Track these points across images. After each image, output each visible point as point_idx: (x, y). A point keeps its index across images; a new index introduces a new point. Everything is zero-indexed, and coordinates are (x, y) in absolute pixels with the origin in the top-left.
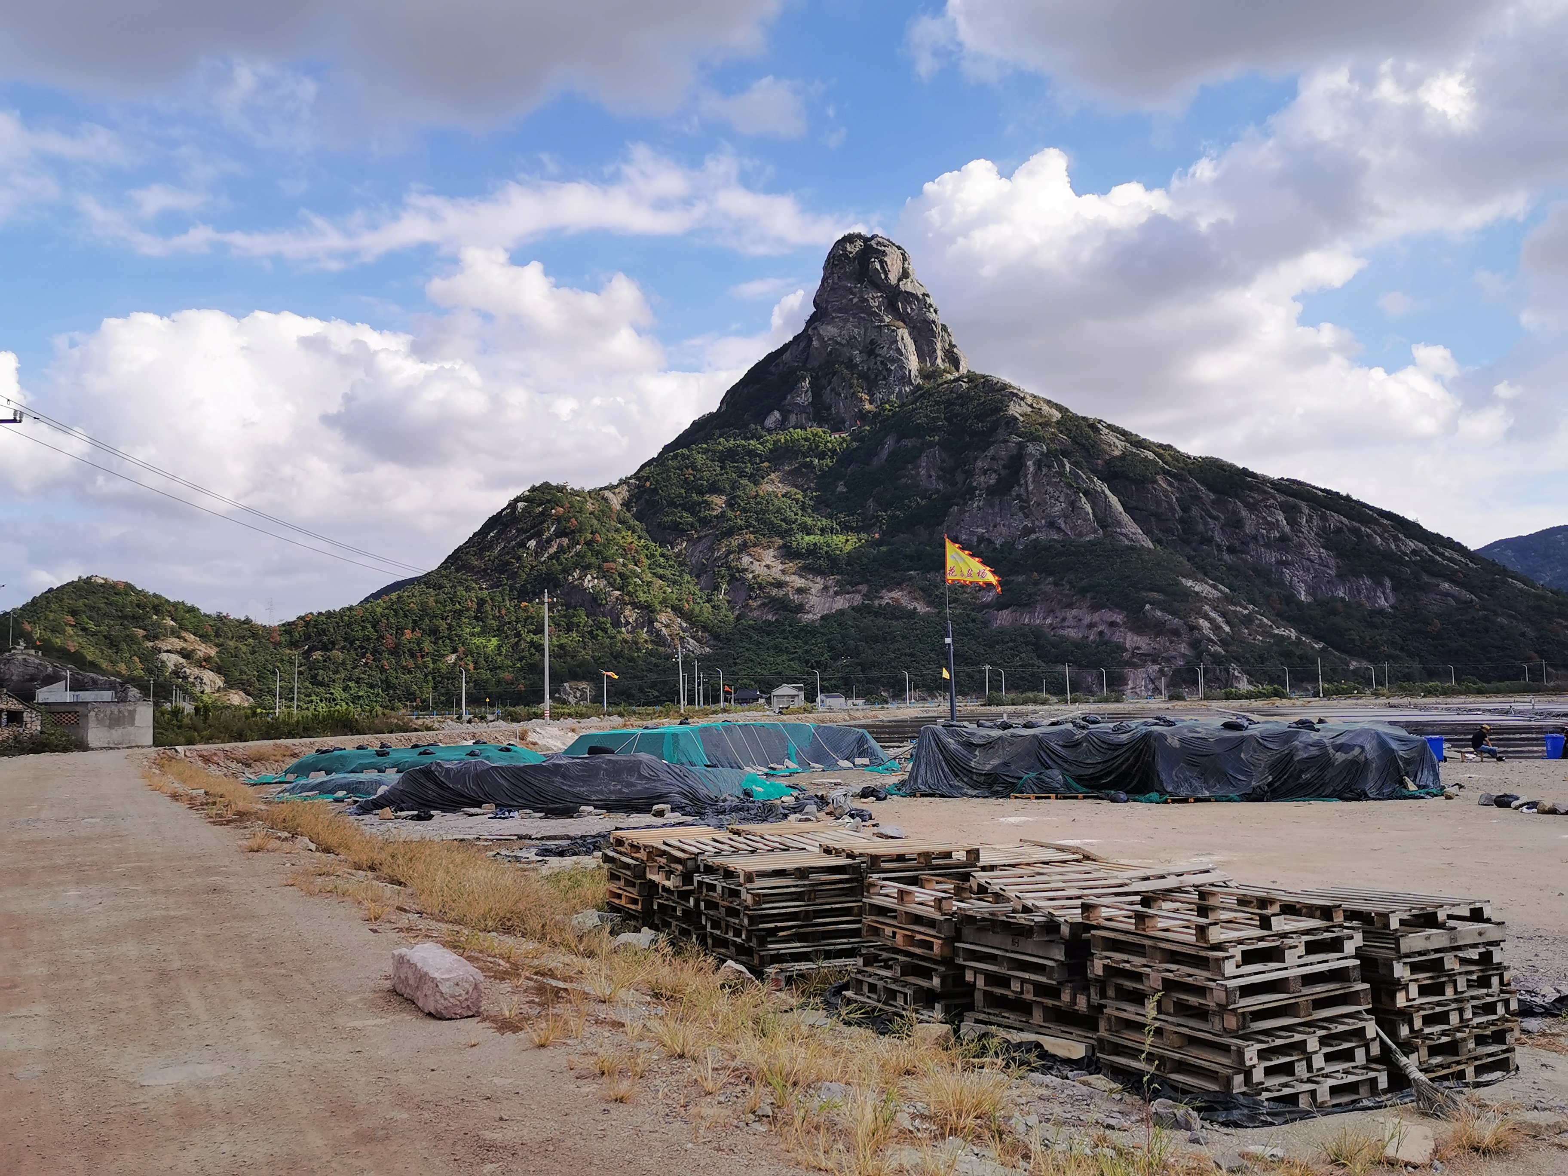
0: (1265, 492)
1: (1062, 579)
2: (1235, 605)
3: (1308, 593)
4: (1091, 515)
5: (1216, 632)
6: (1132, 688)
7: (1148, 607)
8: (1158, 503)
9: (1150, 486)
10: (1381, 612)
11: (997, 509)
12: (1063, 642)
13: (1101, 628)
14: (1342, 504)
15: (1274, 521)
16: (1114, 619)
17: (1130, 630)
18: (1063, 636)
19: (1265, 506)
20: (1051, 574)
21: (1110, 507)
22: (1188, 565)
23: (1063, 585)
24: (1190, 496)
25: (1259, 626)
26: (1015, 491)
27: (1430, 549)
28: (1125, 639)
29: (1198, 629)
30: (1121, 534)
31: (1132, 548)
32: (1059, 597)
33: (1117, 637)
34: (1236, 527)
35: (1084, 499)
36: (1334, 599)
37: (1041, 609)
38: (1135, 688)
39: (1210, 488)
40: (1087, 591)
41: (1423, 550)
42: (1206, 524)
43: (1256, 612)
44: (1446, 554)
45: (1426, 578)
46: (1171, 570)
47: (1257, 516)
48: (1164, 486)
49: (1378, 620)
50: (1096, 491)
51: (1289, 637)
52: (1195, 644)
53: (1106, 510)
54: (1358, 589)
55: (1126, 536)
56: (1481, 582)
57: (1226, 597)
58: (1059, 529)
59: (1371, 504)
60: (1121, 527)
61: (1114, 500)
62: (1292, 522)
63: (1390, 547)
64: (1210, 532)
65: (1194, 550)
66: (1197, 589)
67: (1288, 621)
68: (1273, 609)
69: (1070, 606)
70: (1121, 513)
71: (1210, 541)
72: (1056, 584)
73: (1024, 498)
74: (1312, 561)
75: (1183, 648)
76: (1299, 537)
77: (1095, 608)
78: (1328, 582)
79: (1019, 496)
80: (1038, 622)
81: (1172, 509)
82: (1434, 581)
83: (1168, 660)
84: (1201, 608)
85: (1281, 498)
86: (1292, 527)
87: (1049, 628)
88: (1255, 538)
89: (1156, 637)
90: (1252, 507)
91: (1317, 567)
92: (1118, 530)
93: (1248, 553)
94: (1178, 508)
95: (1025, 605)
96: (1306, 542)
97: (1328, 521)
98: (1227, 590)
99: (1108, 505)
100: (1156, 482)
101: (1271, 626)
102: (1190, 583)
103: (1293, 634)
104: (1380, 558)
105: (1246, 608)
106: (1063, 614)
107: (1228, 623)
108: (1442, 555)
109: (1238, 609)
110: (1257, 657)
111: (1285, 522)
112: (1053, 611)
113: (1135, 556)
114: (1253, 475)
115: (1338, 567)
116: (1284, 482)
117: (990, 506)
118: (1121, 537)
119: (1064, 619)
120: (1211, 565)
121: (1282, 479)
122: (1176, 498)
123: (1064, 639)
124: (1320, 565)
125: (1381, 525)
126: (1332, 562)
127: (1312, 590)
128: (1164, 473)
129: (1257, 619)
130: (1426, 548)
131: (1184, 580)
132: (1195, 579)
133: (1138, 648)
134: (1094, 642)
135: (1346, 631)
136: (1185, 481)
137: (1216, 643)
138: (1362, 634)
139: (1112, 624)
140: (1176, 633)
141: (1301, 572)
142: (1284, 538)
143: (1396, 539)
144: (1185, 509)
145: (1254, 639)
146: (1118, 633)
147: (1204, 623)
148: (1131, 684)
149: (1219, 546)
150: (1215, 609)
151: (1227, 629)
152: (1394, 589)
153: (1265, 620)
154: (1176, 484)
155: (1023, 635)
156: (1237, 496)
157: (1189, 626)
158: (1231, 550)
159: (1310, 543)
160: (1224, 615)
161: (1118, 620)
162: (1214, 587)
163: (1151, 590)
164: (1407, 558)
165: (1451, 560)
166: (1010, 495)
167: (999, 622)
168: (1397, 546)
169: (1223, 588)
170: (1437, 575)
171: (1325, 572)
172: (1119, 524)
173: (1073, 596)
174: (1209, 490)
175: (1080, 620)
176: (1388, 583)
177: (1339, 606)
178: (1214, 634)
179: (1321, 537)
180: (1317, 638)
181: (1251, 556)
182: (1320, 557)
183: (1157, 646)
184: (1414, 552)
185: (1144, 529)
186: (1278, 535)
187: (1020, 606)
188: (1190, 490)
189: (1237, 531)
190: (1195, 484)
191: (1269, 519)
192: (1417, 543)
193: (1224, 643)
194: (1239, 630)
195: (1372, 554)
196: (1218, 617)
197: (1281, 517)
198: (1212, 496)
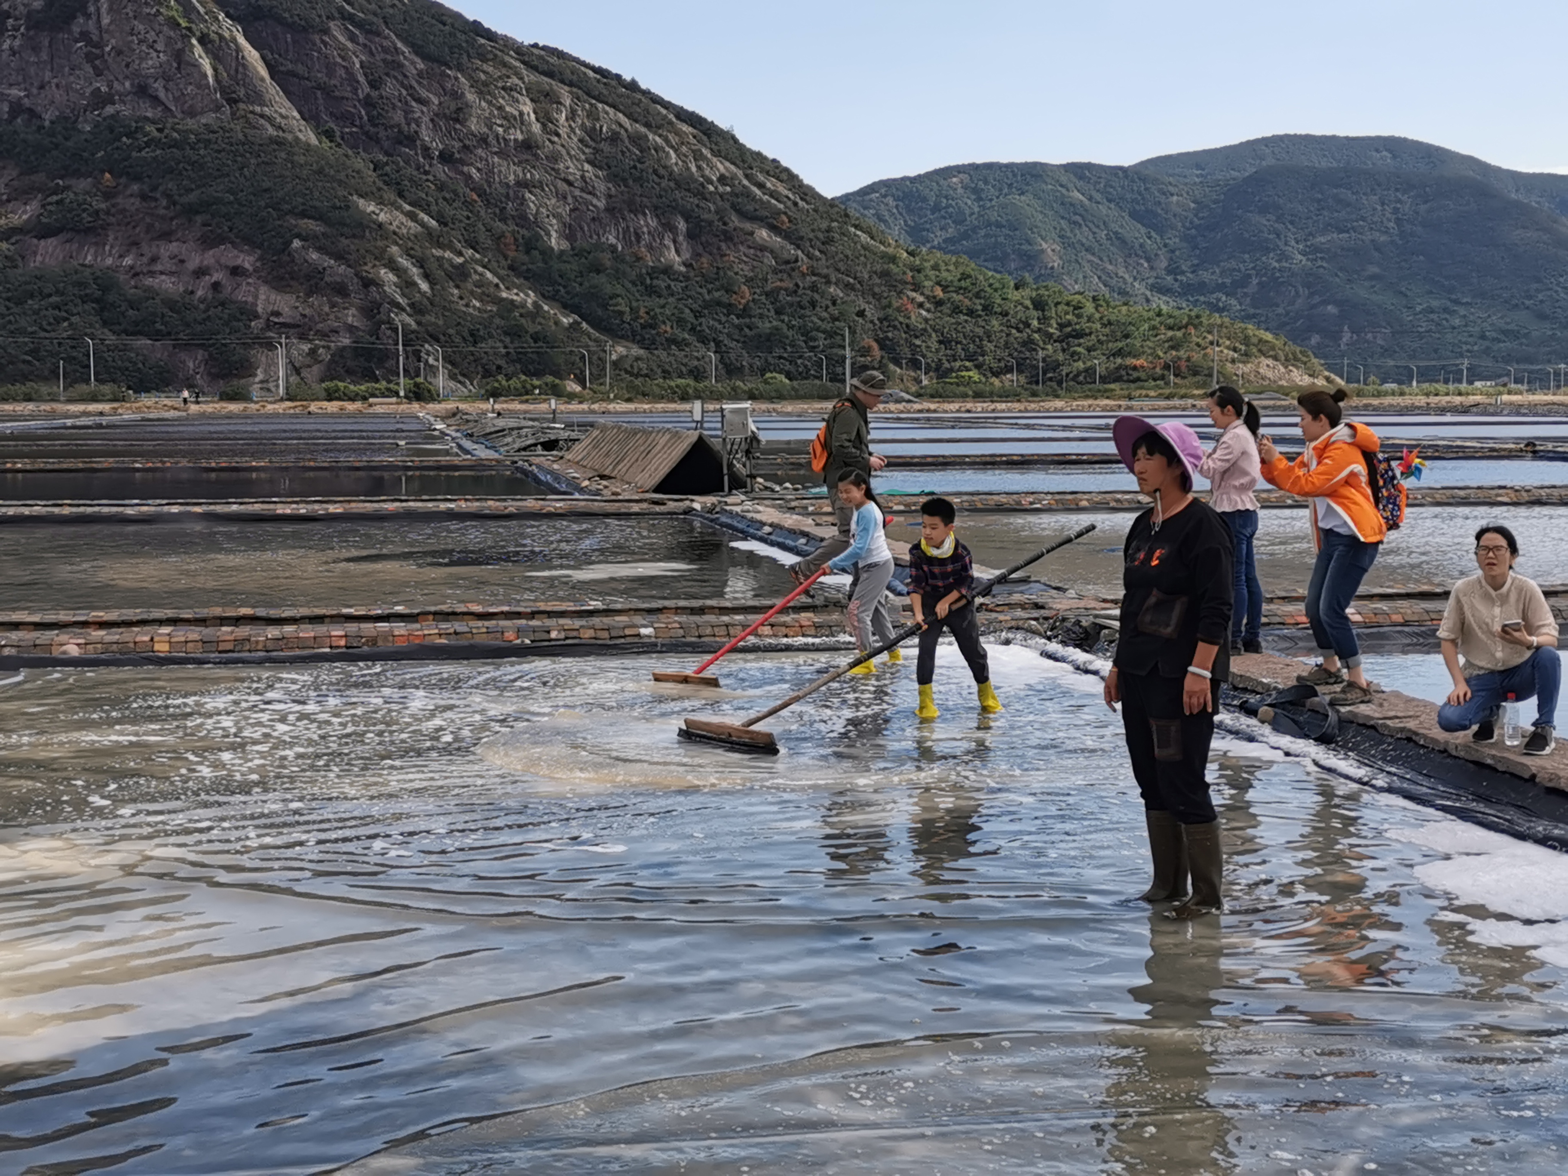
0: (505, 65)
1: (154, 189)
2: (440, 246)
3: (562, 235)
4: (211, 80)
5: (406, 291)
6: (262, 382)
7: (296, 243)
8: (330, 69)
9: (316, 38)
10: (667, 271)
11: (44, 56)
12: (148, 299)
13: (217, 276)
14: (621, 96)
15: (516, 113)
16: (239, 262)
17: (266, 282)
18: (149, 289)
19: (504, 88)
20: (137, 178)
21: (244, 66)
22: (370, 175)
23: (156, 200)
24: (384, 60)
25: (479, 284)
26: (79, 24)
27: (747, 176)
28: (256, 297)
29: (377, 285)
30: (262, 116)
31: (279, 143)
32: (148, 220)
33: (243, 294)
34: (457, 120)
35: (198, 50)
36: (599, 247)
37: (116, 238)
38: (267, 381)
39: (418, 50)
40: (197, 212)
41: (734, 177)
42: (407, 112)
43: (477, 262)
44: (769, 185)
45: (735, 221)
46: (340, 182)
47: (490, 103)
48: (342, 39)
49: (661, 283)
50: (221, 37)
51: (523, 305)
52: (371, 311)
53: (237, 71)
54: (636, 234)
55: (269, 119)
56: (813, 231)
57: (430, 234)
58: (156, 100)
59: (667, 98)
60: (263, 104)
61: (252, 55)
62: (546, 119)
63: (688, 169)
64: (413, 125)
65: (387, 154)
66: (382, 217)
67: (526, 278)
68: (506, 257)
69: (166, 236)
70: (263, 80)
71: (411, 140)
72: (144, 197)
73: (95, 38)
74: (570, 184)
75: (352, 316)
76: (552, 142)
77: (208, 242)
78: (593, 219)
79: (85, 36)
80: (109, 261)
81: (351, 78)
82: (748, 226)
83: (324, 335)
84: (384, 250)
85: (531, 77)
86: (544, 125)
87: (127, 273)
88: (483, 140)
89: (309, 294)
90: (483, 89)
91: (577, 193)
92: (258, 109)
93: (472, 164)
94: (361, 79)
95: (88, 231)
96: (564, 152)
97: (598, 119)
98: (434, 223)
99: (241, 63)
100: (326, 31)
101: (497, 285)
102: (371, 208)
103: (530, 298)
104: (672, 184)
105: (460, 254)
106: (154, 249)
107: (427, 276)
108: (761, 186)
109: (448, 254)
110: (466, 334)
111: (533, 116)
112: (136, 244)
113: (283, 155)
114: (490, 35)
115: (610, 196)
116: (535, 51)
117: (33, 49)
118: (262, 121)
119: (154, 260)
120: (411, 180)
121: (535, 46)
122: (361, 62)
123: (151, 293)
124: (582, 190)
125: (678, 133)
126: (601, 187)
127: (569, 232)
128: (343, 18)
129: (476, 272)
130: (740, 173)
131: (361, 202)
132: (381, 202)
133: (277, 314)
134: (202, 300)
135: (611, 298)
136: (378, 34)
137: (403, 310)
138: (634, 304)
139: (236, 271)
140: (341, 290)
141: (554, 201)
142: (528, 146)
143: (698, 156)
144: (374, 84)
145: (467, 305)
146: (244, 287)
147: (388, 276)
148: (260, 376)
149: (426, 149)
150: (408, 253)
151: (424, 286)
152: (691, 235)
153: (489, 275)
154: (361, 39)
155: (80, 284)
156: (460, 68)
157: (362, 278)
158: (446, 157)
159: (568, 153)
160: (421, 263)
161: (247, 265)
162: (412, 216)
163: (304, 215)
164: (711, 188)
165: (773, 194)
166: (70, 32)
167: (39, 258)
168: (699, 168)
169: (426, 218)
170: (753, 218)
171: (587, 203)
172: (258, 97)
173: (172, 219)
174: (417, 53)
175: (182, 261)
176: (682, 225)
177: (606, 259)
178: (403, 295)
179: (587, 146)
180: (568, 307)
181: (479, 170)
182: (583, 177)
183: (307, 312)
184: (722, 179)
185: (305, 110)
186: (520, 137)
187: (78, 232)
188: (385, 50)
189: (458, 126)
190: (393, 43)
191: (508, 109)
192: (728, 164)
193: (417, 309)
194: (443, 289)
195: (661, 177)
196: (410, 266)
197: (527, 108)
198: (421, 66)
